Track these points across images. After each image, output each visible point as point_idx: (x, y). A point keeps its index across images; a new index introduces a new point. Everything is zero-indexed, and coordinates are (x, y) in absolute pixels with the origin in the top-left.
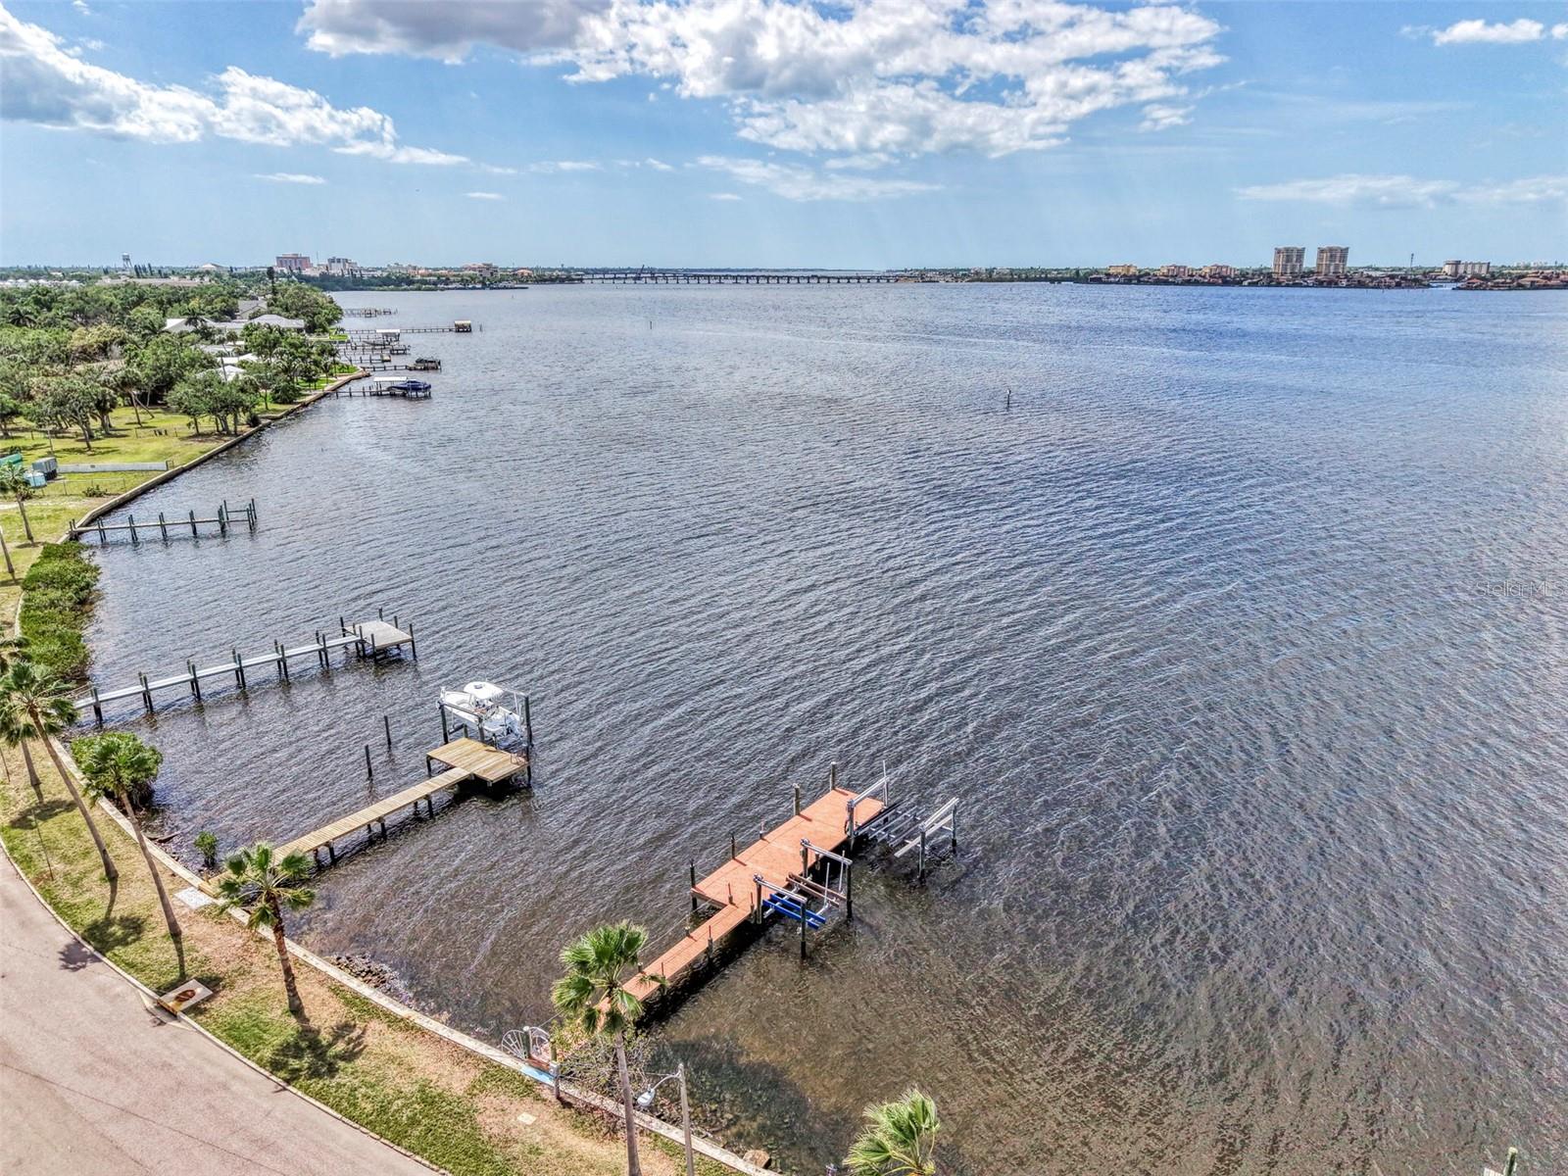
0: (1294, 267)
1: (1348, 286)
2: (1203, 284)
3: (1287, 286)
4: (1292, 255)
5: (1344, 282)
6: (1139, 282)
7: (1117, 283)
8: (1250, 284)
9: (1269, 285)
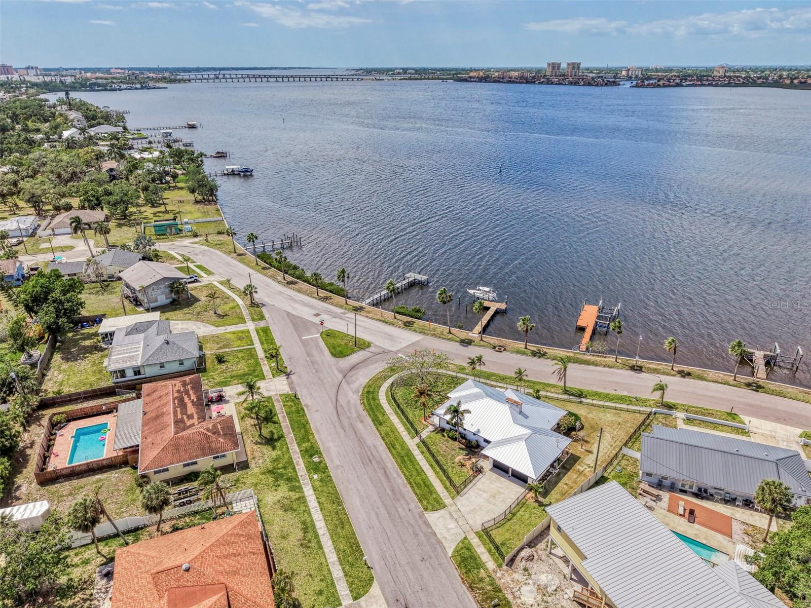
0: (556, 72)
1: (584, 85)
2: (517, 83)
3: (556, 84)
4: (555, 66)
5: (582, 83)
6: (486, 82)
7: (475, 81)
8: (539, 83)
9: (548, 84)
